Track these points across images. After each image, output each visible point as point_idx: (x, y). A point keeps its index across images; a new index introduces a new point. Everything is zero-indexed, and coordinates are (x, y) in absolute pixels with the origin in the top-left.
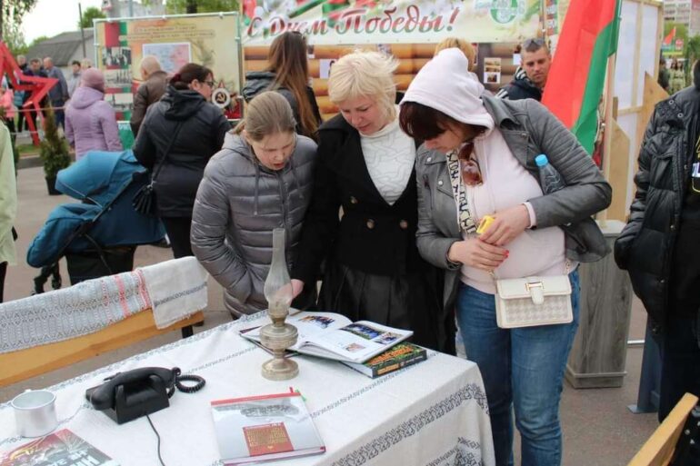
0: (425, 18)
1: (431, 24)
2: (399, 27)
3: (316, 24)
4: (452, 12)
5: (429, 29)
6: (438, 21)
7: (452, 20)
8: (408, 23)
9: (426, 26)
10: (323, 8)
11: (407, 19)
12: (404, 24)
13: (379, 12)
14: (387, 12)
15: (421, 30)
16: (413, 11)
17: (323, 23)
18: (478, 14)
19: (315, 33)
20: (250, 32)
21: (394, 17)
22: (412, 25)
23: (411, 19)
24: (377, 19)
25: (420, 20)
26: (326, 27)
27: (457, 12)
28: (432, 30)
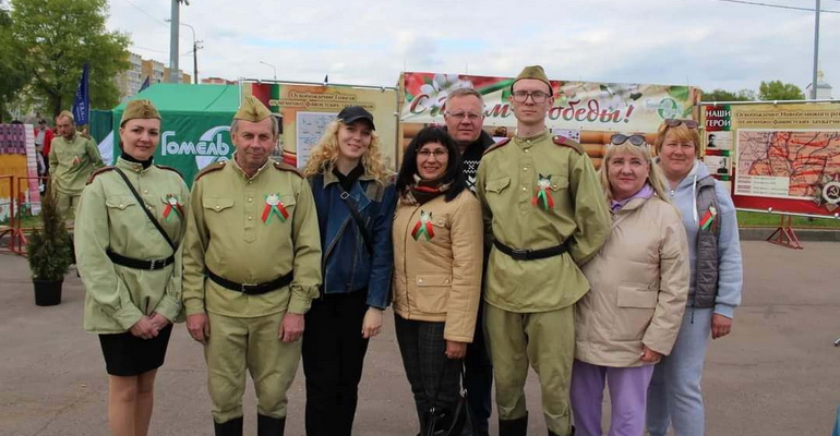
0: (604, 112)
1: (610, 116)
2: (581, 117)
3: (498, 107)
4: (627, 109)
5: (609, 120)
6: (617, 113)
7: (628, 115)
8: (589, 113)
9: (606, 117)
10: (503, 93)
11: (588, 110)
12: (585, 114)
13: (564, 102)
14: (571, 103)
15: (602, 120)
16: (593, 104)
17: (506, 107)
18: (649, 111)
19: (495, 116)
20: (412, 109)
21: (576, 108)
22: (593, 116)
23: (592, 111)
24: (560, 108)
25: (600, 112)
26: (509, 111)
27: (631, 108)
28: (611, 122)
